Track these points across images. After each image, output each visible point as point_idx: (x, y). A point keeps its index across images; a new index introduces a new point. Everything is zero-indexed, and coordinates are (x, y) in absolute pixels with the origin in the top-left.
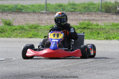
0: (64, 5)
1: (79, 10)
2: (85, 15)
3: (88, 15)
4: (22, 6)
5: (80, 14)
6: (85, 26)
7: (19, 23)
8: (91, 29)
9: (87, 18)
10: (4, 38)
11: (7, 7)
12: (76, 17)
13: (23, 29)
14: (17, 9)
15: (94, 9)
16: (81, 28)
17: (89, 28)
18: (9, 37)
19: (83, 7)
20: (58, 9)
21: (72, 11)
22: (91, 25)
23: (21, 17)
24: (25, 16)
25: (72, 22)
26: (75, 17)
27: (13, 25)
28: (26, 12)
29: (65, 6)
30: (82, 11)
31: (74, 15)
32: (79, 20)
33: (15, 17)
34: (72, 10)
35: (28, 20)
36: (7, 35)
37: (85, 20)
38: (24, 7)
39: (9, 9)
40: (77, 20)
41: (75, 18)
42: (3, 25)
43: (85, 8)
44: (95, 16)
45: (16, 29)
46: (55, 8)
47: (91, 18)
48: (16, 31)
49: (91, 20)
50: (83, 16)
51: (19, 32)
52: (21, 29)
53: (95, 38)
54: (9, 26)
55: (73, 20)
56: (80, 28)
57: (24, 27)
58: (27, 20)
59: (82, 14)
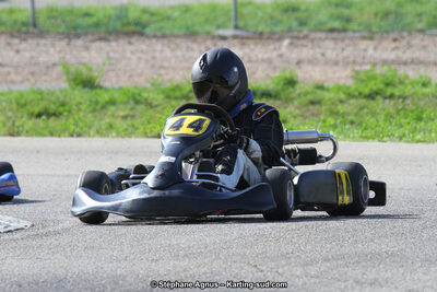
0: (303, 8)
1: (360, 25)
2: (385, 43)
3: (397, 44)
4: (144, 11)
5: (364, 38)
6: (375, 88)
7: (131, 76)
8: (399, 97)
9: (392, 56)
10: (55, 139)
11: (87, 15)
12: (349, 52)
13: (137, 102)
14: (124, 25)
15: (420, 21)
16: (360, 94)
17: (391, 96)
18: (79, 135)
19: (376, 15)
20: (280, 22)
21: (332, 30)
22: (401, 83)
23: (139, 55)
24: (155, 51)
25: (335, 72)
26: (345, 53)
27: (101, 87)
28: (159, 34)
29: (307, 10)
30: (374, 29)
31: (341, 45)
32: (361, 64)
33: (117, 55)
34: (337, 24)
35: (165, 64)
36: (72, 127)
37: (385, 62)
38: (152, 14)
39: (97, 25)
40: (354, 62)
41: (348, 57)
42: (66, 86)
43: (386, 14)
44: (424, 47)
45: (112, 102)
46: (272, 18)
47: (408, 55)
48: (112, 109)
49: (405, 63)
50: (375, 48)
51: (122, 113)
52: (132, 102)
53: (404, 135)
54: (87, 90)
55: (336, 63)
56: (357, 93)
57: (145, 95)
58: (162, 67)
59: (371, 39)
